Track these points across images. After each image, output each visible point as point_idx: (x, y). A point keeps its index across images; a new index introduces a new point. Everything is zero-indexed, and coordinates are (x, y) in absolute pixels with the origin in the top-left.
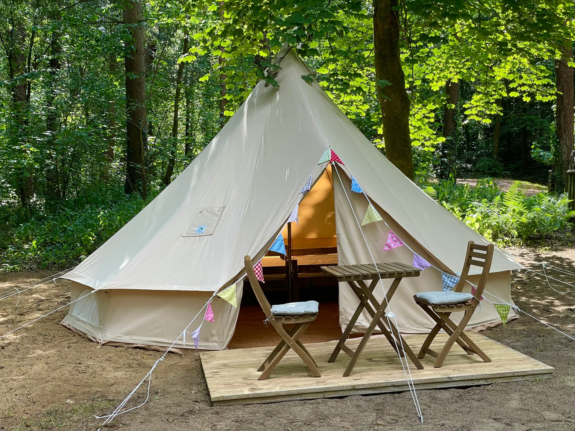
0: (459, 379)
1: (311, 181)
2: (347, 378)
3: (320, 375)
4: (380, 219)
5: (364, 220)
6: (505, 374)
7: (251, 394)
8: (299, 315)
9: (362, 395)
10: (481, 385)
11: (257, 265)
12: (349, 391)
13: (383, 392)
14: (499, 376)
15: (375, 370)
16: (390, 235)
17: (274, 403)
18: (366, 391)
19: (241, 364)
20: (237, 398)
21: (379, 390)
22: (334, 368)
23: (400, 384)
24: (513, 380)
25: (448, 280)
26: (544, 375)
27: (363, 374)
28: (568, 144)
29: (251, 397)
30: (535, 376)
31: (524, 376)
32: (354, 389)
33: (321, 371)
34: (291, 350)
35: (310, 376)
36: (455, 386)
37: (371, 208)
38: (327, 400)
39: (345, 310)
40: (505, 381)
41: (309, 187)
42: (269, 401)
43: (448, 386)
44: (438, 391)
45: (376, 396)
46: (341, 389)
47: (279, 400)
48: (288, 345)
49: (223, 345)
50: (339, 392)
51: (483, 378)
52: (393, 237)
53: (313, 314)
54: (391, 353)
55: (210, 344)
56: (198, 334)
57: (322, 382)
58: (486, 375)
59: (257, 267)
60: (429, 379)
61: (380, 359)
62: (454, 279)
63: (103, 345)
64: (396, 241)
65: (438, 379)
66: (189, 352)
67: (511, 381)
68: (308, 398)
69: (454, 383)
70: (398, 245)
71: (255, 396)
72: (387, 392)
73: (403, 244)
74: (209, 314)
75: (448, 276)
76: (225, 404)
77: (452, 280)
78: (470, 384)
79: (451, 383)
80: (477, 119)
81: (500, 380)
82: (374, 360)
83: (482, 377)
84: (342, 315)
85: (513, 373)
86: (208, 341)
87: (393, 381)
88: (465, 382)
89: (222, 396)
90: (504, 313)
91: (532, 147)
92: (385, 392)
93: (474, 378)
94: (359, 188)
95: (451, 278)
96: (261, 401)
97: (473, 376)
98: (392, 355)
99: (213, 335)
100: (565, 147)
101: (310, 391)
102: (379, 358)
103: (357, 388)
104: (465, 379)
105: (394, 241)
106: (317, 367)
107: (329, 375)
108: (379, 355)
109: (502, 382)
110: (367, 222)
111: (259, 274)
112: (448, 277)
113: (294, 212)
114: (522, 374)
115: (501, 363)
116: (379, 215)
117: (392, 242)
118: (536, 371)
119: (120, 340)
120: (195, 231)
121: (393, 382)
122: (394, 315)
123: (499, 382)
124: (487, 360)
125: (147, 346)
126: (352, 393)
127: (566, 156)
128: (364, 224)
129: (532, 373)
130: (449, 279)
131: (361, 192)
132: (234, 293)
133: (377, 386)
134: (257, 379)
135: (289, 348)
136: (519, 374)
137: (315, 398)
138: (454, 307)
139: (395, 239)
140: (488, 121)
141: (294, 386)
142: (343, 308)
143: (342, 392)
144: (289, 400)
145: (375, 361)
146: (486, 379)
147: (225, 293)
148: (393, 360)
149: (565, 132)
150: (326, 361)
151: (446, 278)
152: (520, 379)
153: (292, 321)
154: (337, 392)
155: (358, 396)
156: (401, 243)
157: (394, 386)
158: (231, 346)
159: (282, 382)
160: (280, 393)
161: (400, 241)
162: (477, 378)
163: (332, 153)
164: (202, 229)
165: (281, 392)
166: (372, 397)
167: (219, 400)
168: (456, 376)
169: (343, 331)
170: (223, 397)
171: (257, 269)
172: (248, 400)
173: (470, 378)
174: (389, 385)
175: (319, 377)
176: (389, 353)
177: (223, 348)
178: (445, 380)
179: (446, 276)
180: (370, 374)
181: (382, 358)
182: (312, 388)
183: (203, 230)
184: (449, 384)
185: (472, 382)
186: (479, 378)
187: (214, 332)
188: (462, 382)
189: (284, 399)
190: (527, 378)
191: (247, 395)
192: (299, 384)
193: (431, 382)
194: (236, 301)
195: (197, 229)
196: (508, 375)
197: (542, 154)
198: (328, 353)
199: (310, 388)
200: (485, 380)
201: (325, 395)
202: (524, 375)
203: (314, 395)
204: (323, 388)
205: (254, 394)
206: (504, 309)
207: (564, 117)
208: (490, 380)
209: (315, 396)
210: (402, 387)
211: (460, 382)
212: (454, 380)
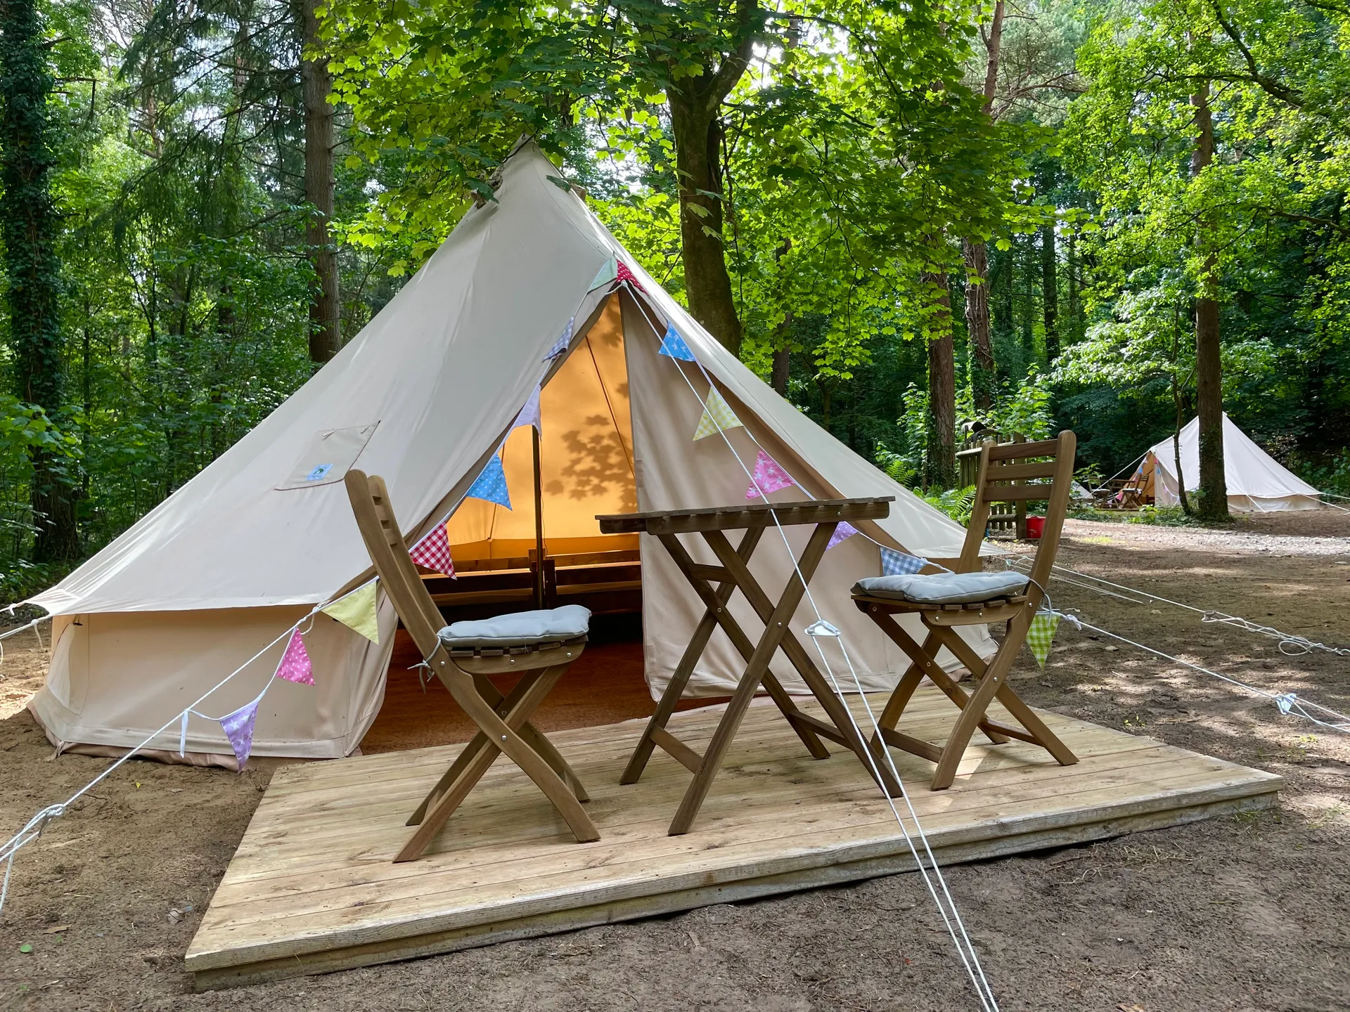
0: (1030, 829)
1: (570, 330)
2: (685, 842)
3: (596, 833)
4: (738, 423)
5: (700, 427)
6: (1156, 805)
7: (343, 934)
8: (528, 646)
9: (738, 903)
10: (1092, 842)
11: (435, 532)
12: (693, 893)
13: (803, 886)
14: (1140, 810)
15: (761, 806)
16: (761, 462)
17: (432, 956)
18: (749, 888)
19: (372, 799)
20: (289, 953)
21: (789, 883)
22: (639, 805)
23: (856, 858)
24: (1179, 821)
25: (895, 565)
26: (1256, 799)
27: (730, 821)
28: (948, 422)
29: (344, 943)
30: (1235, 804)
31: (1205, 805)
32: (710, 882)
33: (599, 817)
34: (503, 759)
35: (563, 838)
36: (1019, 849)
37: (714, 397)
38: (620, 930)
39: (657, 643)
40: (1157, 824)
41: (567, 342)
42: (411, 953)
43: (998, 853)
44: (970, 871)
45: (782, 903)
46: (666, 890)
47: (450, 944)
48: (493, 744)
49: (347, 746)
50: (661, 899)
51: (1098, 818)
52: (766, 466)
53: (570, 641)
54: (786, 747)
55: (314, 743)
56: (245, 718)
57: (602, 864)
58: (1105, 809)
59: (435, 538)
60: (943, 834)
61: (764, 768)
62: (910, 563)
63: (64, 752)
64: (774, 476)
65: (968, 831)
66: (263, 765)
67: (1171, 822)
68: (554, 930)
69: (1016, 841)
70: (778, 485)
71: (360, 941)
72: (816, 885)
73: (790, 482)
74: (296, 661)
75: (895, 555)
76: (244, 978)
77: (906, 566)
78: (1062, 842)
79: (1007, 843)
80: (831, 372)
81: (1142, 821)
82: (747, 769)
83: (1095, 817)
84: (652, 656)
85: (1179, 798)
86: (308, 734)
87: (833, 846)
88: (1046, 835)
89: (229, 951)
90: (1042, 635)
91: (878, 448)
92: (810, 885)
93: (1072, 821)
94: (687, 349)
95: (903, 561)
96: (382, 955)
97: (1069, 815)
98: (791, 753)
99: (322, 720)
100: (944, 426)
101: (560, 905)
102: (760, 763)
103: (719, 881)
104: (1048, 826)
105: (770, 476)
106: (585, 801)
107: (623, 830)
108: (758, 756)
109: (1149, 827)
110: (707, 433)
111: (439, 555)
112: (897, 559)
113: (531, 404)
114: (1203, 801)
115: (1108, 766)
116: (734, 415)
117: (766, 477)
118: (1237, 787)
119: (102, 738)
120: (304, 476)
121: (833, 853)
122: (834, 629)
123: (1141, 828)
124: (1064, 758)
125: (162, 754)
126: (704, 897)
127: (945, 440)
128: (699, 436)
129: (1227, 794)
130: (899, 563)
131: (690, 360)
132: (370, 605)
133: (783, 869)
134: (393, 856)
135: (495, 752)
136: (1195, 801)
137: (579, 926)
138: (978, 610)
139: (771, 471)
140: (848, 376)
141: (506, 886)
142: (654, 639)
143: (669, 898)
144: (487, 942)
145: (751, 774)
146: (1104, 823)
147: (345, 605)
148: (798, 770)
149: (943, 405)
150: (614, 781)
151: (892, 561)
152: (1196, 815)
153: (508, 665)
154: (654, 900)
155: (724, 907)
156: (787, 480)
157: (837, 865)
158: (369, 745)
159: (472, 866)
160: (453, 920)
161: (783, 475)
162: (1081, 821)
163: (619, 265)
164: (321, 471)
165: (456, 915)
166: (770, 907)
167: (214, 966)
168: (1020, 818)
169: (657, 697)
170: (234, 952)
171: (434, 543)
172: (332, 955)
173: (1061, 823)
174: (821, 861)
175: (596, 840)
176: (781, 747)
177: (347, 753)
178: (989, 833)
179: (890, 556)
180: (749, 822)
181: (768, 762)
182: (568, 891)
183: (324, 474)
184: (1001, 844)
185: (1066, 834)
186: (1086, 820)
187: (324, 712)
188: (1039, 837)
189: (468, 942)
190: (1213, 810)
191: (328, 937)
192: (524, 873)
193: (950, 842)
194: (376, 628)
195: (311, 472)
196: (1165, 806)
197: (891, 456)
198: (621, 753)
199: (559, 893)
200: (1101, 826)
201: (614, 912)
202: (1204, 803)
203: (577, 915)
204: (607, 890)
205: (355, 933)
206: (1041, 626)
207: (942, 385)
208: (1115, 824)
209: (580, 921)
210: (861, 865)
211: (1032, 838)
212: (1016, 831)
